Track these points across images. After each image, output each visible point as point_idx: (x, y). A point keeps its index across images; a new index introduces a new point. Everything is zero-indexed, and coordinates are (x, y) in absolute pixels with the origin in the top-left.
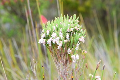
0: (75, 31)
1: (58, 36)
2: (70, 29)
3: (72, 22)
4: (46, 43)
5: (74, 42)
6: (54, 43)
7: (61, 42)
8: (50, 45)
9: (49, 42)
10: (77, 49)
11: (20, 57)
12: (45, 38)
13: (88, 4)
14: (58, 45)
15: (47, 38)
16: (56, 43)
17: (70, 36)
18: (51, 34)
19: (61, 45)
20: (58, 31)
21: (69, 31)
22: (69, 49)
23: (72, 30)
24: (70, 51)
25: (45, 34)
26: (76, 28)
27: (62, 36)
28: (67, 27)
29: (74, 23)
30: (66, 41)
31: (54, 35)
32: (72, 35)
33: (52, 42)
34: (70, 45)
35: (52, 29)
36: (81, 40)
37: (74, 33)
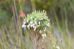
0: (44, 20)
1: (34, 23)
2: (41, 18)
3: (42, 14)
4: (26, 27)
5: (43, 26)
6: (31, 27)
7: (36, 26)
8: (29, 29)
9: (28, 26)
10: (45, 30)
11: (9, 36)
12: (25, 24)
13: (49, 3)
14: (34, 29)
15: (27, 24)
16: (32, 27)
17: (41, 23)
18: (29, 21)
19: (35, 28)
20: (33, 20)
21: (40, 20)
22: (40, 31)
23: (42, 19)
24: (40, 32)
25: (25, 22)
26: (44, 18)
27: (36, 23)
28: (39, 17)
29: (43, 15)
30: (39, 26)
31: (31, 22)
32: (42, 22)
33: (30, 26)
34: (41, 28)
35: (30, 19)
36: (47, 25)
37: (43, 21)
